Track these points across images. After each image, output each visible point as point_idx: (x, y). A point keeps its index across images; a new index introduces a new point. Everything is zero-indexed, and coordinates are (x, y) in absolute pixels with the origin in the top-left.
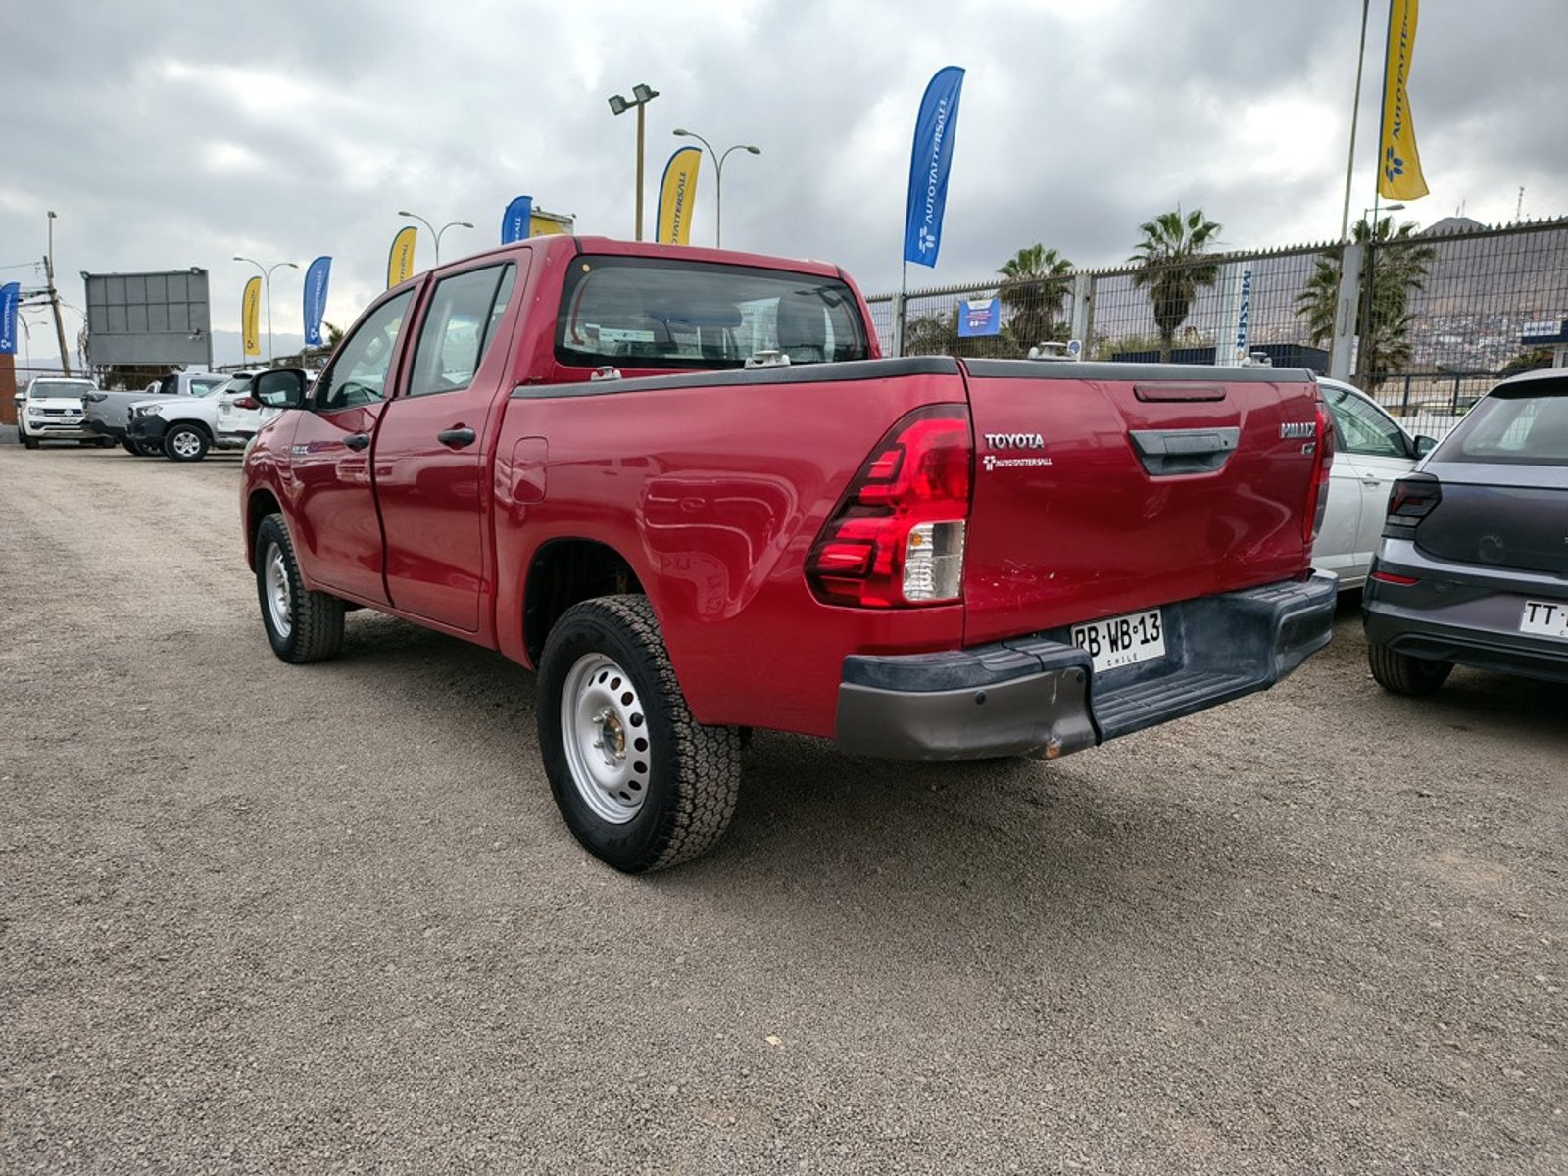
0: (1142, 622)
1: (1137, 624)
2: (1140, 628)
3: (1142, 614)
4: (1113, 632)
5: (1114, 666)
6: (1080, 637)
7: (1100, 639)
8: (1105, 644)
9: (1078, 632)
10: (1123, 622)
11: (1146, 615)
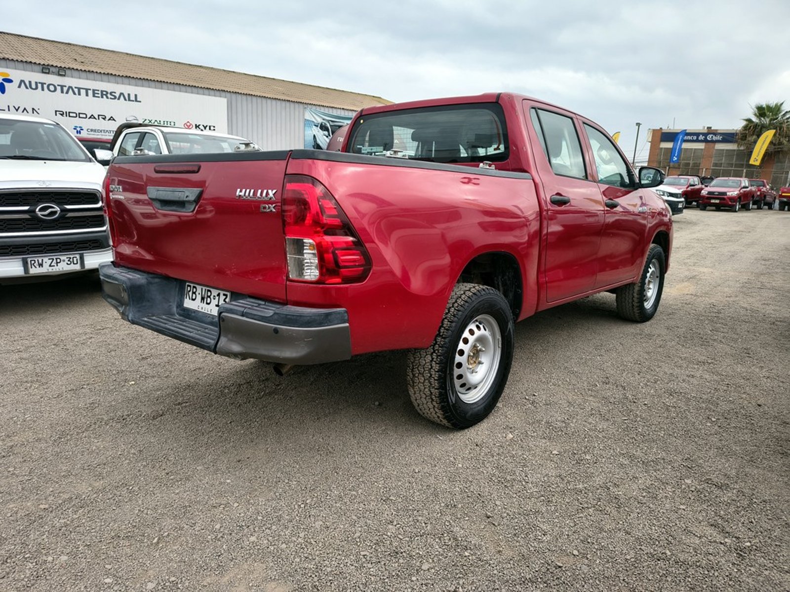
0: (219, 295)
1: (216, 295)
2: (217, 298)
3: (220, 291)
4: (203, 293)
5: (200, 310)
6: (189, 288)
7: (197, 293)
8: (199, 298)
9: (188, 286)
10: (208, 291)
11: (222, 293)
